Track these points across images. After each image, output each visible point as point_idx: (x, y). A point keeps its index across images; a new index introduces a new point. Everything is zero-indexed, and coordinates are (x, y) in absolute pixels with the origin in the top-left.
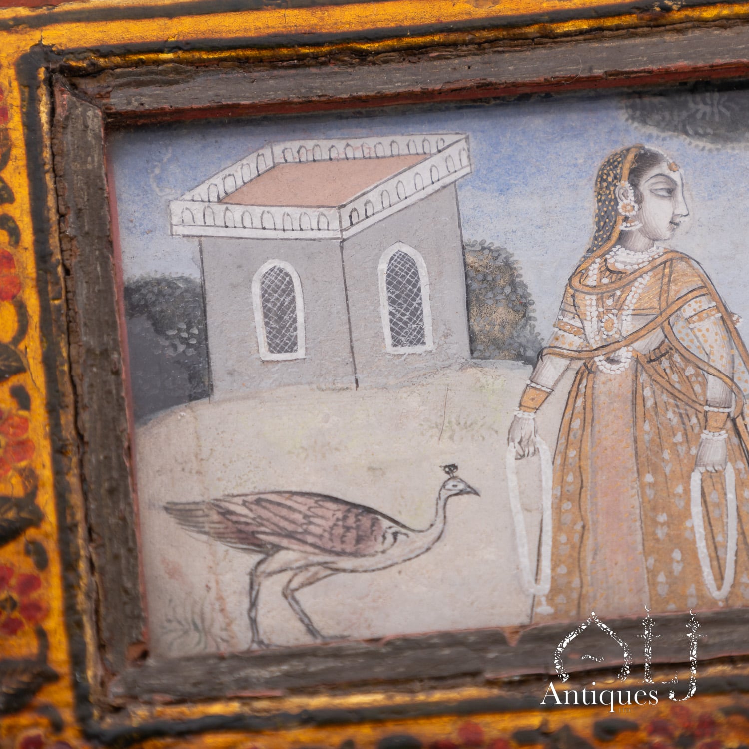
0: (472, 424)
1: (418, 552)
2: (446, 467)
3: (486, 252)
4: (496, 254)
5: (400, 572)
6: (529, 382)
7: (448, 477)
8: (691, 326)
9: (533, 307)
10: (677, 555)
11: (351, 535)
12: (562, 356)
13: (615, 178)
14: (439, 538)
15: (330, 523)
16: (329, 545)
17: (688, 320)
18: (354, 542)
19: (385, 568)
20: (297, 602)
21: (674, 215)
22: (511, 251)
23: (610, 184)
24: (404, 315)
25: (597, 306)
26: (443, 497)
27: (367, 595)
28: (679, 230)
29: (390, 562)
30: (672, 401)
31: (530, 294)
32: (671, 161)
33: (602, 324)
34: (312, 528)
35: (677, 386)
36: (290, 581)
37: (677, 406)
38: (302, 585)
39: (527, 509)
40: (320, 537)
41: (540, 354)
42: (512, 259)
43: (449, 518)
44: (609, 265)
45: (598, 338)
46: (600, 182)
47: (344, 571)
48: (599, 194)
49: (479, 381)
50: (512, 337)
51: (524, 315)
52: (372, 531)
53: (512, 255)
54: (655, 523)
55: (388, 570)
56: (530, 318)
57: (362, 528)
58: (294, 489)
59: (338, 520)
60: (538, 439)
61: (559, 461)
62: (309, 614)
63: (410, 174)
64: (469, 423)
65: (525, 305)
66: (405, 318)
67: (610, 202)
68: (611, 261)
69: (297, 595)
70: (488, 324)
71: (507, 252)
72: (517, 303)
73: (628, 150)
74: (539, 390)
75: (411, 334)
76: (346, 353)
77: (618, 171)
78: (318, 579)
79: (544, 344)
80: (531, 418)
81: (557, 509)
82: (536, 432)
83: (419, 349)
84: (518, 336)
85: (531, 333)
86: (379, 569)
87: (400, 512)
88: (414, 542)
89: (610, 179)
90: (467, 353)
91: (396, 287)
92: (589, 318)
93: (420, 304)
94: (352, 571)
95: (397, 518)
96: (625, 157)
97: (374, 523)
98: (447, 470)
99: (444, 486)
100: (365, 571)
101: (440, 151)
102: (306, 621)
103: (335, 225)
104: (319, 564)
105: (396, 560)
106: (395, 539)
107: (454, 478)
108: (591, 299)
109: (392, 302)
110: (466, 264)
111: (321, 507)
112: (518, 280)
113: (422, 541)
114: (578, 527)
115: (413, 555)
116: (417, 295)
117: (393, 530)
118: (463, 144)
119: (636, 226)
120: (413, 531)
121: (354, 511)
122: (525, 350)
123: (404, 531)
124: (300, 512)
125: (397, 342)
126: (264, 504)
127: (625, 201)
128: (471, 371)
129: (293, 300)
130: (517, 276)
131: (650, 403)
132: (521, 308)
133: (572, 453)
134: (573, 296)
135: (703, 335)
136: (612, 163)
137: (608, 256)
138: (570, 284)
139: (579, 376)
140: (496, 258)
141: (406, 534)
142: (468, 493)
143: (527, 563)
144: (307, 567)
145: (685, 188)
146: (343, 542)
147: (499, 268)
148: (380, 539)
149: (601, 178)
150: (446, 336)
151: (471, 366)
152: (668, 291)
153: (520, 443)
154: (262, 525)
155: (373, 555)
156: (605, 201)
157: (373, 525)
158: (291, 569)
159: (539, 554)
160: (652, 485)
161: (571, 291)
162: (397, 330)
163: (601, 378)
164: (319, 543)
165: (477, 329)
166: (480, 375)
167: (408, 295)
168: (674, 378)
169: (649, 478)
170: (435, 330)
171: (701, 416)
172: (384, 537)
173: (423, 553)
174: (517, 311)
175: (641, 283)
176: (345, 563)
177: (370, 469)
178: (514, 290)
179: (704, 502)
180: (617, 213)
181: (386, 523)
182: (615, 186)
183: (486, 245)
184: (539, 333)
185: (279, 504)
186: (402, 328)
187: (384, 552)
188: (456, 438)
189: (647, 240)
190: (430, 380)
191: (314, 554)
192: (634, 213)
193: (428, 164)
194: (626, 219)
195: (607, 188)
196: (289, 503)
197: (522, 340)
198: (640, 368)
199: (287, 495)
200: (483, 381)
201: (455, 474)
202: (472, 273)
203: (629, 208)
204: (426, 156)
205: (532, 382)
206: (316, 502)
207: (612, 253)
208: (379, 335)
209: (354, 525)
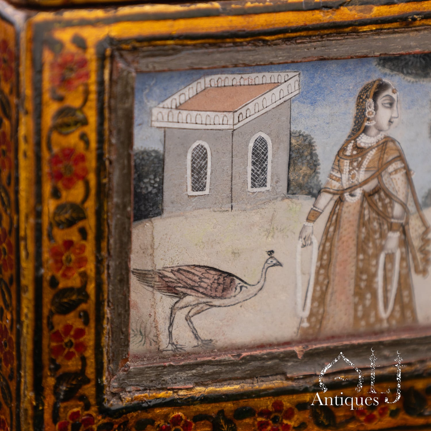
0: (283, 229)
1: (251, 296)
2: (269, 252)
3: (301, 137)
4: (305, 138)
5: (241, 306)
6: (312, 207)
7: (269, 257)
8: (392, 177)
9: (320, 167)
10: (368, 296)
11: (221, 288)
12: (329, 193)
13: (367, 97)
14: (261, 289)
15: (211, 282)
16: (209, 293)
17: (390, 174)
18: (221, 291)
19: (234, 305)
20: (192, 323)
21: (391, 118)
22: (312, 136)
23: (363, 100)
24: (258, 171)
25: (349, 166)
26: (266, 267)
27: (225, 319)
28: (393, 125)
29: (237, 302)
30: (377, 216)
31: (319, 160)
32: (394, 88)
33: (351, 176)
34: (202, 284)
35: (381, 209)
36: (190, 312)
37: (379, 219)
38: (195, 314)
39: (303, 274)
40: (206, 288)
41: (319, 192)
42: (313, 141)
43: (267, 279)
44: (357, 144)
45: (347, 183)
46: (359, 99)
47: (215, 306)
48: (358, 106)
49: (289, 206)
50: (307, 183)
51: (315, 171)
52: (231, 285)
53: (313, 139)
54: (361, 280)
55: (235, 305)
56: (317, 173)
57: (226, 284)
58: (196, 264)
59: (215, 280)
60: (313, 237)
61: (321, 248)
62: (196, 329)
63: (270, 94)
64: (282, 229)
65: (315, 166)
66: (258, 173)
67: (362, 110)
68: (358, 142)
69: (192, 319)
70: (297, 176)
71: (311, 137)
72: (312, 164)
73: (374, 82)
74: (317, 211)
75: (261, 181)
76: (228, 192)
77: (368, 93)
78: (203, 311)
79: (322, 186)
80: (311, 225)
81: (317, 273)
82: (312, 233)
83: (263, 189)
84: (310, 183)
85: (317, 180)
86: (232, 305)
87: (245, 276)
88: (249, 291)
89: (364, 97)
90: (285, 191)
91: (256, 156)
92: (344, 172)
93: (266, 165)
94: (219, 306)
95: (243, 279)
96: (373, 85)
97: (232, 281)
98: (269, 253)
99: (266, 262)
100: (225, 306)
101: (285, 81)
102: (195, 332)
103: (231, 122)
104: (204, 303)
105: (240, 301)
106: (241, 289)
107: (272, 257)
108: (347, 163)
109: (254, 164)
110: (290, 144)
111: (208, 273)
112: (314, 152)
113: (252, 290)
114: (326, 282)
115: (248, 298)
116: (266, 160)
117: (241, 285)
118: (297, 78)
119: (373, 123)
120: (250, 285)
121: (224, 275)
122: (313, 190)
123: (245, 285)
124: (198, 276)
125: (253, 186)
126: (181, 271)
127: (370, 110)
128: (287, 201)
129: (206, 163)
130: (314, 150)
131: (366, 218)
132: (314, 167)
133: (328, 244)
134: (339, 161)
135: (396, 182)
136: (366, 89)
137: (358, 139)
138: (338, 154)
139: (336, 203)
140: (305, 140)
141: (246, 287)
142: (277, 265)
143: (300, 301)
144: (198, 304)
145: (398, 102)
146: (216, 291)
147: (306, 145)
148: (234, 289)
149: (360, 97)
150: (277, 182)
151: (287, 198)
152: (383, 158)
153: (304, 239)
154: (179, 283)
155: (230, 298)
156: (360, 109)
157: (231, 282)
158: (191, 306)
159: (306, 297)
160: (362, 260)
161: (338, 158)
162: (254, 180)
163: (346, 204)
164: (205, 292)
165: (292, 178)
166: (290, 203)
167: (261, 160)
168: (380, 204)
169: (361, 257)
170: (272, 179)
171: (389, 225)
172: (236, 289)
173: (253, 297)
174: (311, 169)
175: (371, 154)
176: (216, 302)
177: (233, 253)
178: (312, 158)
179: (385, 269)
180: (365, 116)
181: (237, 281)
182: (366, 101)
183: (301, 133)
184: (320, 181)
185: (188, 272)
186: (256, 178)
187: (235, 296)
188: (275, 236)
189: (377, 131)
190: (266, 206)
191: (202, 298)
192: (373, 116)
193: (279, 88)
194: (368, 120)
195: (362, 102)
196: (193, 271)
197: (312, 185)
198: (365, 199)
199: (192, 267)
200: (291, 206)
201: (272, 256)
202: (293, 149)
203: (371, 113)
204: (278, 84)
205: (314, 206)
206: (206, 270)
207: (360, 138)
208: (245, 182)
209: (222, 282)
